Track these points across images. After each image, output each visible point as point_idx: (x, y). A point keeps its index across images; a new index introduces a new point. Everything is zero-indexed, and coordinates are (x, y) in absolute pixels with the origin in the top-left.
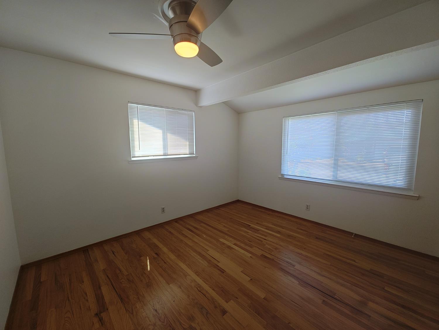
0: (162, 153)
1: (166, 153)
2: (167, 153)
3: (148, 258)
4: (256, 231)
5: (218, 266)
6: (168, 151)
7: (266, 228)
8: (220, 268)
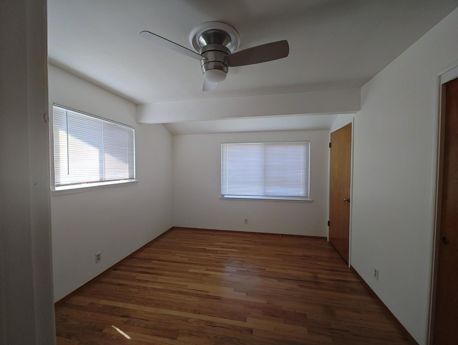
0: (98, 179)
1: (103, 179)
2: (105, 179)
3: (115, 327)
4: (215, 252)
5: (210, 296)
6: (106, 176)
7: (220, 247)
8: (214, 296)
